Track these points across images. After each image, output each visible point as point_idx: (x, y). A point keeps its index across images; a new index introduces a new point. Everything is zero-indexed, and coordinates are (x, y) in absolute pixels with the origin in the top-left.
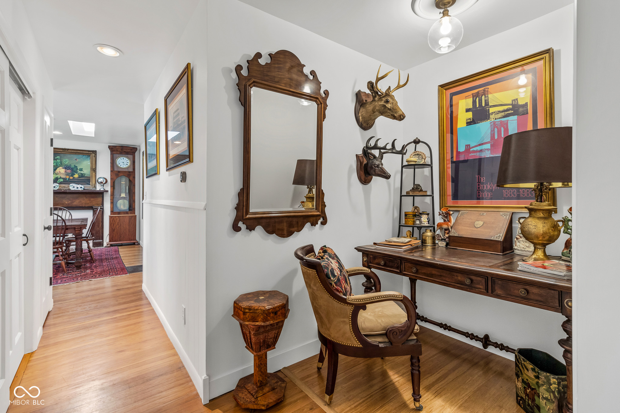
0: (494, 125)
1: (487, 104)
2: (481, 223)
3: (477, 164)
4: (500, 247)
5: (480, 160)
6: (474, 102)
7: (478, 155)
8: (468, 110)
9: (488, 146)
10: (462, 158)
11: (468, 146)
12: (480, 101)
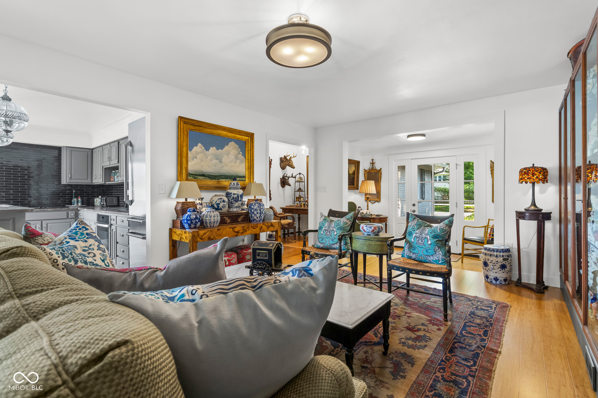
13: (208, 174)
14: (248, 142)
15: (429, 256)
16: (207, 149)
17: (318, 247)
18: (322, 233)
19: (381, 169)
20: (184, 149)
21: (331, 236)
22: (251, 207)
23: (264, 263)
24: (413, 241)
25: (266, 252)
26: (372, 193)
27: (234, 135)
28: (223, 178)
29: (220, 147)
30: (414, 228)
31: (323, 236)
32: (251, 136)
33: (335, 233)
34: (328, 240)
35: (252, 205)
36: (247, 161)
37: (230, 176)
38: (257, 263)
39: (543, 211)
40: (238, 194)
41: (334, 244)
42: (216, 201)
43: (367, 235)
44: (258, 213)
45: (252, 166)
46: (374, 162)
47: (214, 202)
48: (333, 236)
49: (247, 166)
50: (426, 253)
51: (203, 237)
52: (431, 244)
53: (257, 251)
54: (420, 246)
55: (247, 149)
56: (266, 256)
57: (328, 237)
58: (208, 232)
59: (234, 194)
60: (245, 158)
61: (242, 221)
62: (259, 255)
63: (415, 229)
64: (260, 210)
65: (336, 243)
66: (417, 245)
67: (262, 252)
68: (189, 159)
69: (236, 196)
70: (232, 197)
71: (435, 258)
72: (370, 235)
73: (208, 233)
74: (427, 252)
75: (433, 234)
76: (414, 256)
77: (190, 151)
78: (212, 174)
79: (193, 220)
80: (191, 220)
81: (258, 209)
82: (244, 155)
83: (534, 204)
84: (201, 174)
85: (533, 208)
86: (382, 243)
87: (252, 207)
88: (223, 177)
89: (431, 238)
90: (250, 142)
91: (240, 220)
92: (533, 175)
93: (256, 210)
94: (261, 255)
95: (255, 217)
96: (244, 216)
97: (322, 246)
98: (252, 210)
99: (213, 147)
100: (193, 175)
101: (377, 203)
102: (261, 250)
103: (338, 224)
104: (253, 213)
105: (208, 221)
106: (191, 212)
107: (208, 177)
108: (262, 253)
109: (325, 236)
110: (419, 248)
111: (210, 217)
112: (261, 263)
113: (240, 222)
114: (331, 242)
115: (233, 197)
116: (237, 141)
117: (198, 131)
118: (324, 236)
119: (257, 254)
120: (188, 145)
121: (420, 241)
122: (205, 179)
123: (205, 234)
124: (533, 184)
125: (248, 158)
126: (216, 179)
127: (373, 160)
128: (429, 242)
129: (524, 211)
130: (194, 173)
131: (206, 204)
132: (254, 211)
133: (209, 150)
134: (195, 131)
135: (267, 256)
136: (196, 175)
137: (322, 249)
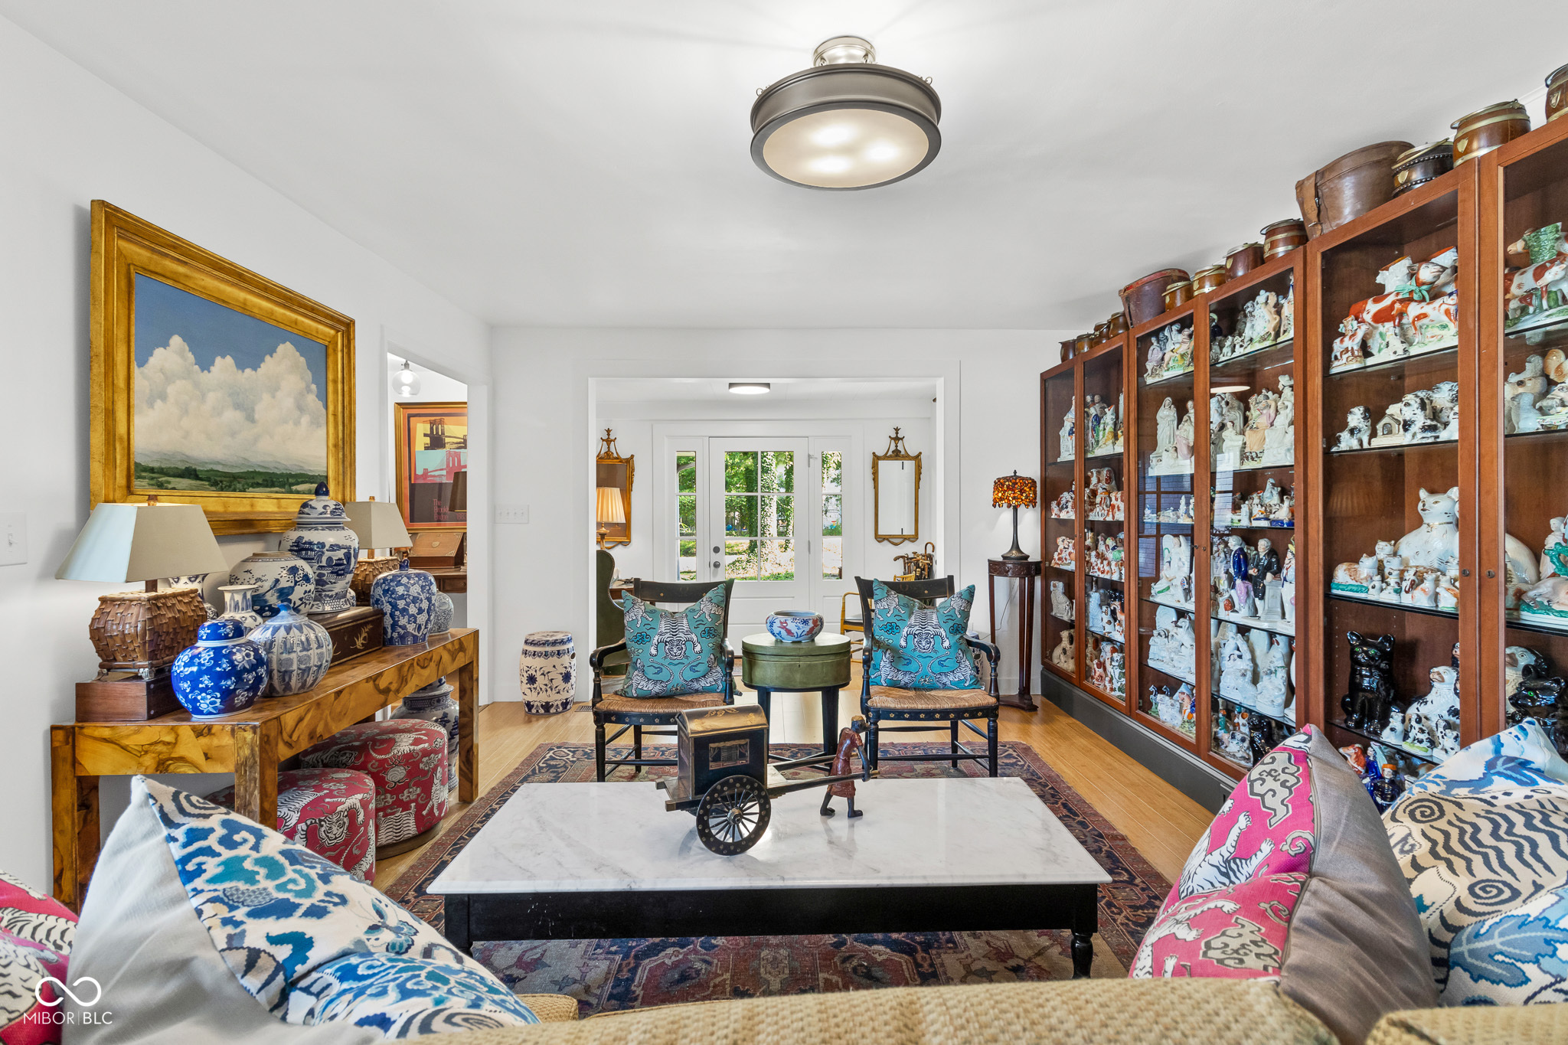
0: (449, 454)
1: (443, 433)
2: (437, 543)
3: (437, 490)
4: (453, 562)
5: (441, 484)
6: (432, 429)
7: (438, 480)
8: (425, 435)
9: (444, 473)
10: (420, 481)
11: (426, 471)
12: (437, 429)
13: (209, 467)
14: (335, 351)
15: (946, 674)
16: (205, 364)
17: (641, 693)
18: (654, 652)
19: (632, 456)
20: (120, 356)
21: (687, 657)
22: (394, 591)
23: (745, 778)
24: (903, 644)
25: (742, 742)
26: (615, 521)
27: (294, 316)
28: (258, 485)
29: (250, 359)
30: (897, 613)
31: (659, 659)
32: (346, 326)
33: (698, 649)
34: (676, 670)
35: (399, 584)
36: (331, 418)
37: (282, 475)
38: (723, 785)
39: (1030, 560)
40: (350, 547)
41: (697, 680)
42: (277, 581)
43: (793, 642)
44: (420, 611)
45: (347, 438)
46: (612, 437)
47: (267, 585)
48: (693, 657)
49: (331, 442)
50: (937, 669)
51: (295, 737)
52: (950, 647)
53: (711, 745)
54: (924, 655)
55: (330, 376)
56: (742, 756)
57: (676, 662)
58: (308, 711)
59: (334, 547)
60: (326, 408)
61: (366, 647)
62: (717, 759)
63: (905, 617)
64: (429, 599)
65: (704, 676)
66: (917, 653)
67: (728, 744)
68: (136, 400)
69: (340, 554)
70: (324, 559)
71: (959, 676)
72: (800, 642)
73: (309, 716)
74: (943, 665)
75: (951, 623)
76: (906, 679)
77: (141, 364)
78: (220, 468)
79: (249, 672)
80: (236, 673)
81: (422, 597)
82: (323, 397)
83: (1016, 545)
84: (182, 466)
85: (1015, 554)
86: (838, 659)
87: (400, 590)
88: (260, 481)
89: (949, 635)
90: (343, 351)
91: (359, 643)
92: (1022, 491)
93: (415, 600)
94: (724, 754)
95: (411, 628)
96: (370, 626)
97: (657, 689)
98: (401, 604)
99: (223, 357)
100: (152, 470)
101: (620, 546)
102: (725, 741)
103: (700, 622)
104: (404, 611)
105: (295, 667)
106: (226, 637)
107: (208, 479)
108: (730, 748)
109: (668, 660)
110: (921, 660)
111: (305, 649)
112: (736, 780)
113: (361, 651)
114: (689, 675)
115: (330, 559)
116: (303, 342)
117: (170, 282)
118: (662, 661)
119: (711, 754)
120: (133, 339)
121: (924, 643)
122: (198, 488)
123: (301, 720)
124: (1015, 509)
125: (336, 407)
126: (234, 490)
127: (608, 431)
128: (946, 644)
129: (1001, 559)
130: (156, 465)
131: (245, 596)
132: (408, 604)
133: (212, 368)
134: (160, 279)
135: (748, 754)
136: (162, 472)
137: (658, 697)
